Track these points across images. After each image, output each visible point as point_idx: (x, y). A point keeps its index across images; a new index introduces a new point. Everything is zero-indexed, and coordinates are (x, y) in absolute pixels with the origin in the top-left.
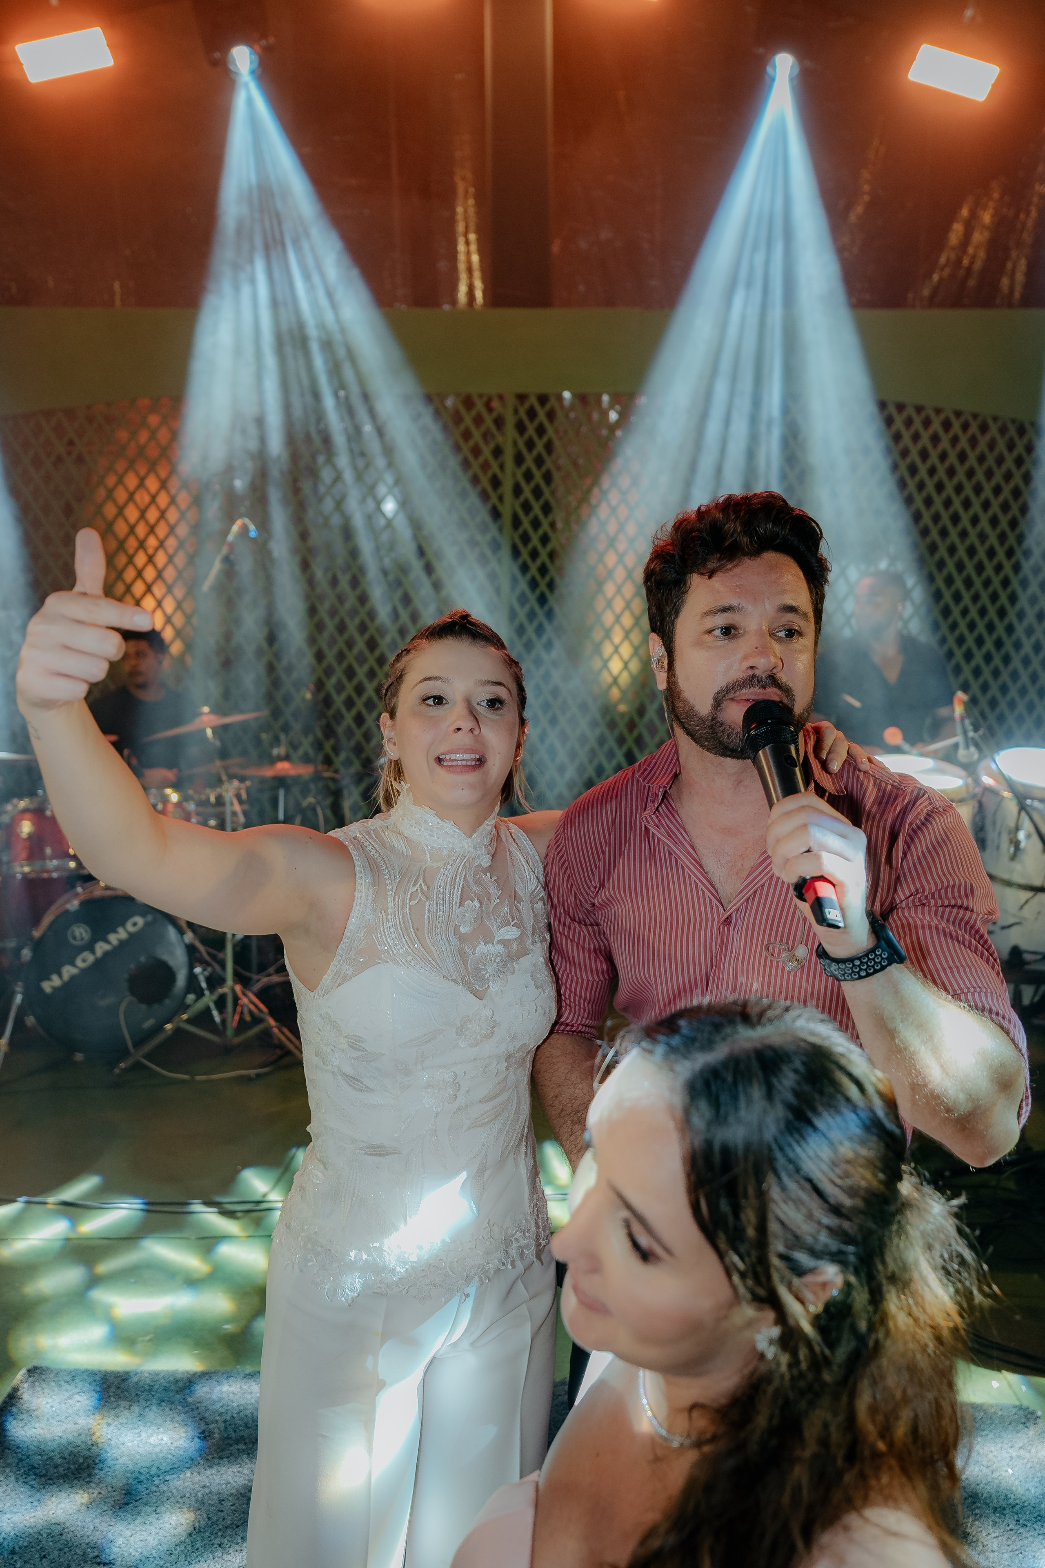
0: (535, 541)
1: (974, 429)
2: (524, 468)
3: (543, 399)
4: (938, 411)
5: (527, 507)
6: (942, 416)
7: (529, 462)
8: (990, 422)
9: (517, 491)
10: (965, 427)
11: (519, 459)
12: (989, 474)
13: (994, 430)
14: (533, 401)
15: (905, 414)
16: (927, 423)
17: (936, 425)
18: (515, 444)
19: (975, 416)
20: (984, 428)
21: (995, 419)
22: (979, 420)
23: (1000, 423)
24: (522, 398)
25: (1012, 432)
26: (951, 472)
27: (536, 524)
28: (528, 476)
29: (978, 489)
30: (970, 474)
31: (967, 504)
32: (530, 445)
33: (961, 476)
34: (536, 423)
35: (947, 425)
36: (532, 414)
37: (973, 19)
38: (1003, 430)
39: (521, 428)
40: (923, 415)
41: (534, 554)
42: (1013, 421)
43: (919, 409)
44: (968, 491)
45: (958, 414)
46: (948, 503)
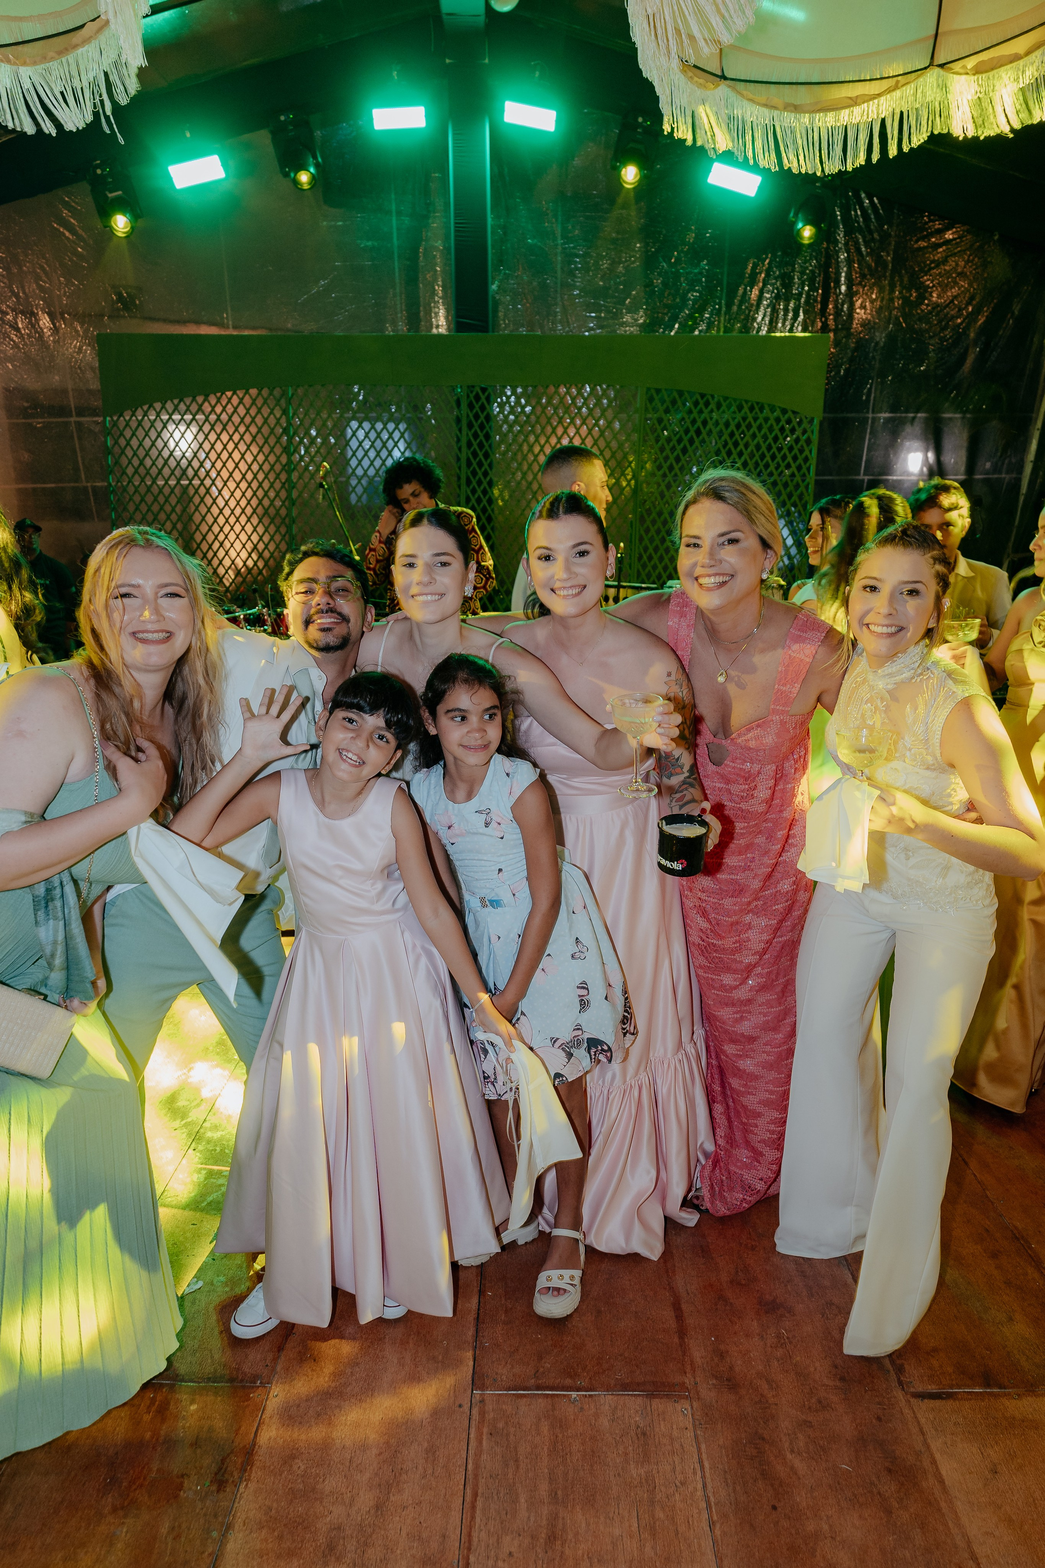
0: (480, 474)
2: (473, 431)
3: (484, 390)
4: (713, 397)
5: (475, 455)
7: (476, 427)
8: (744, 403)
9: (469, 445)
11: (470, 426)
12: (743, 435)
13: (746, 409)
14: (478, 389)
17: (712, 405)
18: (468, 416)
21: (747, 402)
23: (750, 404)
24: (471, 387)
25: (757, 409)
26: (720, 434)
27: (480, 464)
28: (476, 436)
31: (729, 453)
32: (477, 417)
33: (726, 436)
34: (480, 403)
36: (477, 398)
38: (752, 409)
39: (471, 406)
40: (705, 399)
41: (480, 483)
43: (703, 396)
44: (730, 445)
45: (726, 399)
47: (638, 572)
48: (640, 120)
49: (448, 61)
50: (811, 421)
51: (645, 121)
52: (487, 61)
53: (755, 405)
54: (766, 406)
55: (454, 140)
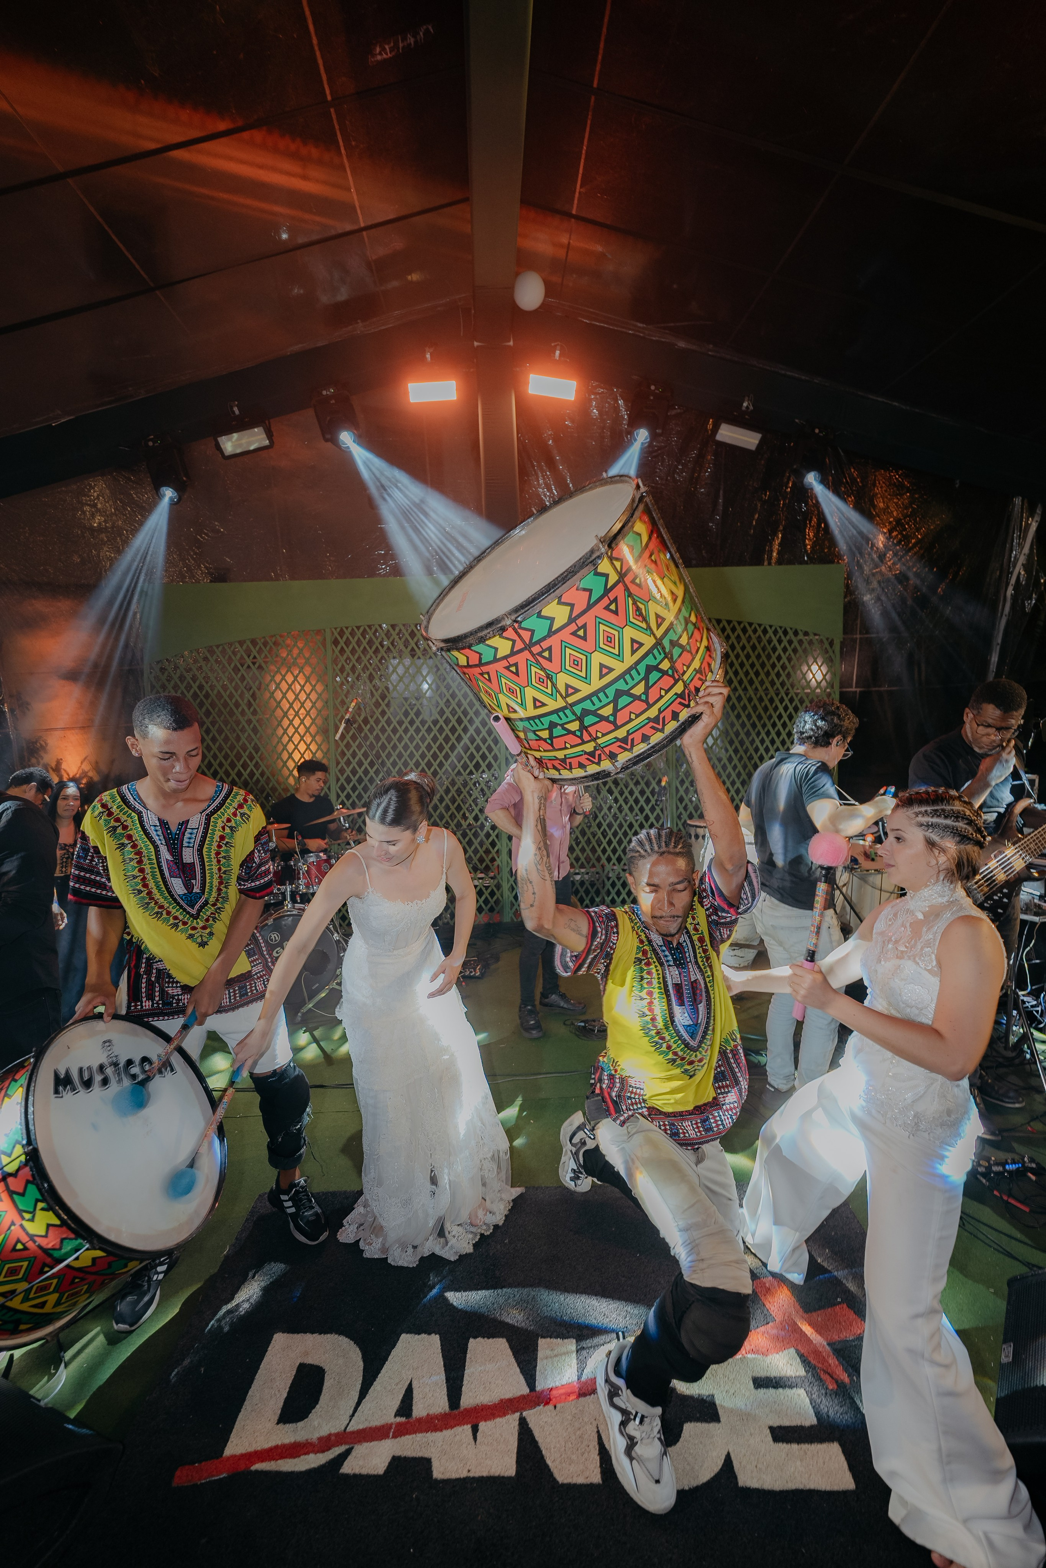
1: (760, 632)
4: (739, 623)
6: (742, 626)
8: (768, 628)
10: (755, 631)
12: (769, 657)
13: (770, 632)
15: (721, 625)
16: (734, 630)
17: (739, 631)
19: (760, 625)
20: (765, 631)
21: (771, 626)
22: (762, 627)
23: (773, 628)
25: (780, 633)
26: (748, 657)
29: (763, 665)
30: (758, 657)
31: (757, 674)
33: (753, 658)
35: (744, 630)
37: (747, 407)
38: (775, 632)
42: (781, 628)
43: (729, 622)
44: (758, 666)
45: (750, 624)
46: (747, 674)
47: (677, 788)
48: (653, 388)
49: (476, 344)
50: (831, 644)
51: (657, 389)
52: (511, 343)
53: (778, 629)
54: (789, 630)
55: (483, 409)
